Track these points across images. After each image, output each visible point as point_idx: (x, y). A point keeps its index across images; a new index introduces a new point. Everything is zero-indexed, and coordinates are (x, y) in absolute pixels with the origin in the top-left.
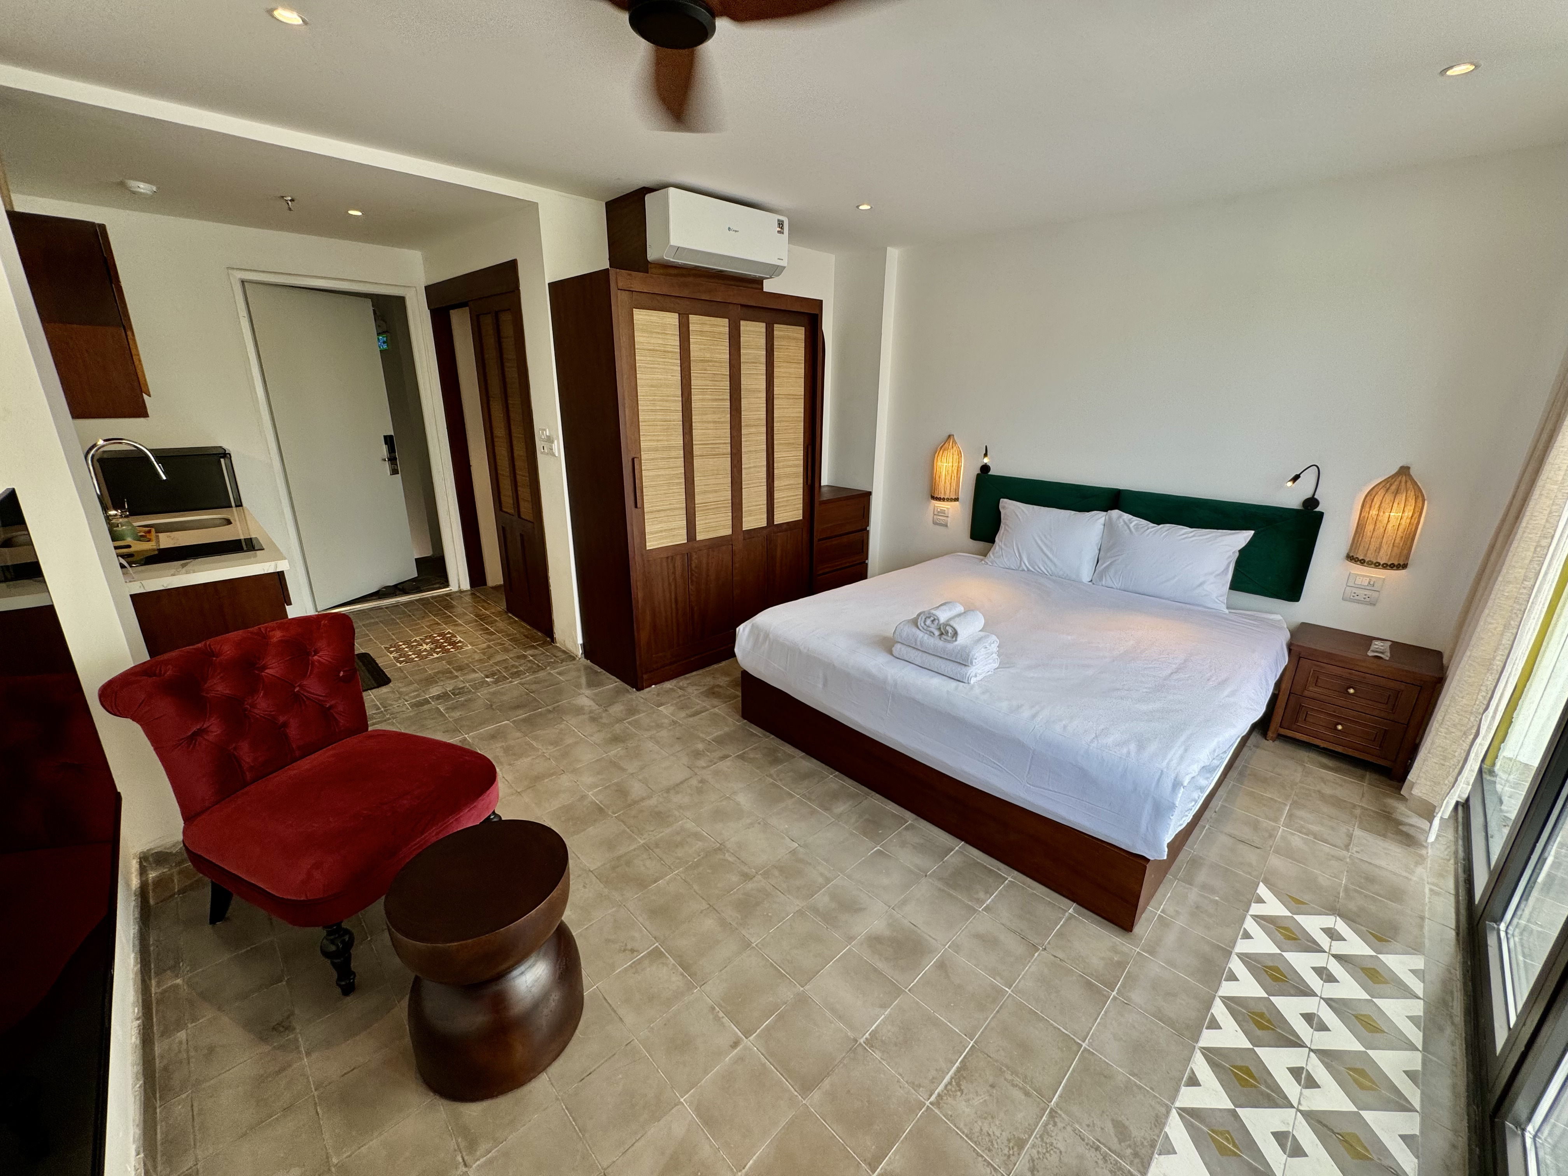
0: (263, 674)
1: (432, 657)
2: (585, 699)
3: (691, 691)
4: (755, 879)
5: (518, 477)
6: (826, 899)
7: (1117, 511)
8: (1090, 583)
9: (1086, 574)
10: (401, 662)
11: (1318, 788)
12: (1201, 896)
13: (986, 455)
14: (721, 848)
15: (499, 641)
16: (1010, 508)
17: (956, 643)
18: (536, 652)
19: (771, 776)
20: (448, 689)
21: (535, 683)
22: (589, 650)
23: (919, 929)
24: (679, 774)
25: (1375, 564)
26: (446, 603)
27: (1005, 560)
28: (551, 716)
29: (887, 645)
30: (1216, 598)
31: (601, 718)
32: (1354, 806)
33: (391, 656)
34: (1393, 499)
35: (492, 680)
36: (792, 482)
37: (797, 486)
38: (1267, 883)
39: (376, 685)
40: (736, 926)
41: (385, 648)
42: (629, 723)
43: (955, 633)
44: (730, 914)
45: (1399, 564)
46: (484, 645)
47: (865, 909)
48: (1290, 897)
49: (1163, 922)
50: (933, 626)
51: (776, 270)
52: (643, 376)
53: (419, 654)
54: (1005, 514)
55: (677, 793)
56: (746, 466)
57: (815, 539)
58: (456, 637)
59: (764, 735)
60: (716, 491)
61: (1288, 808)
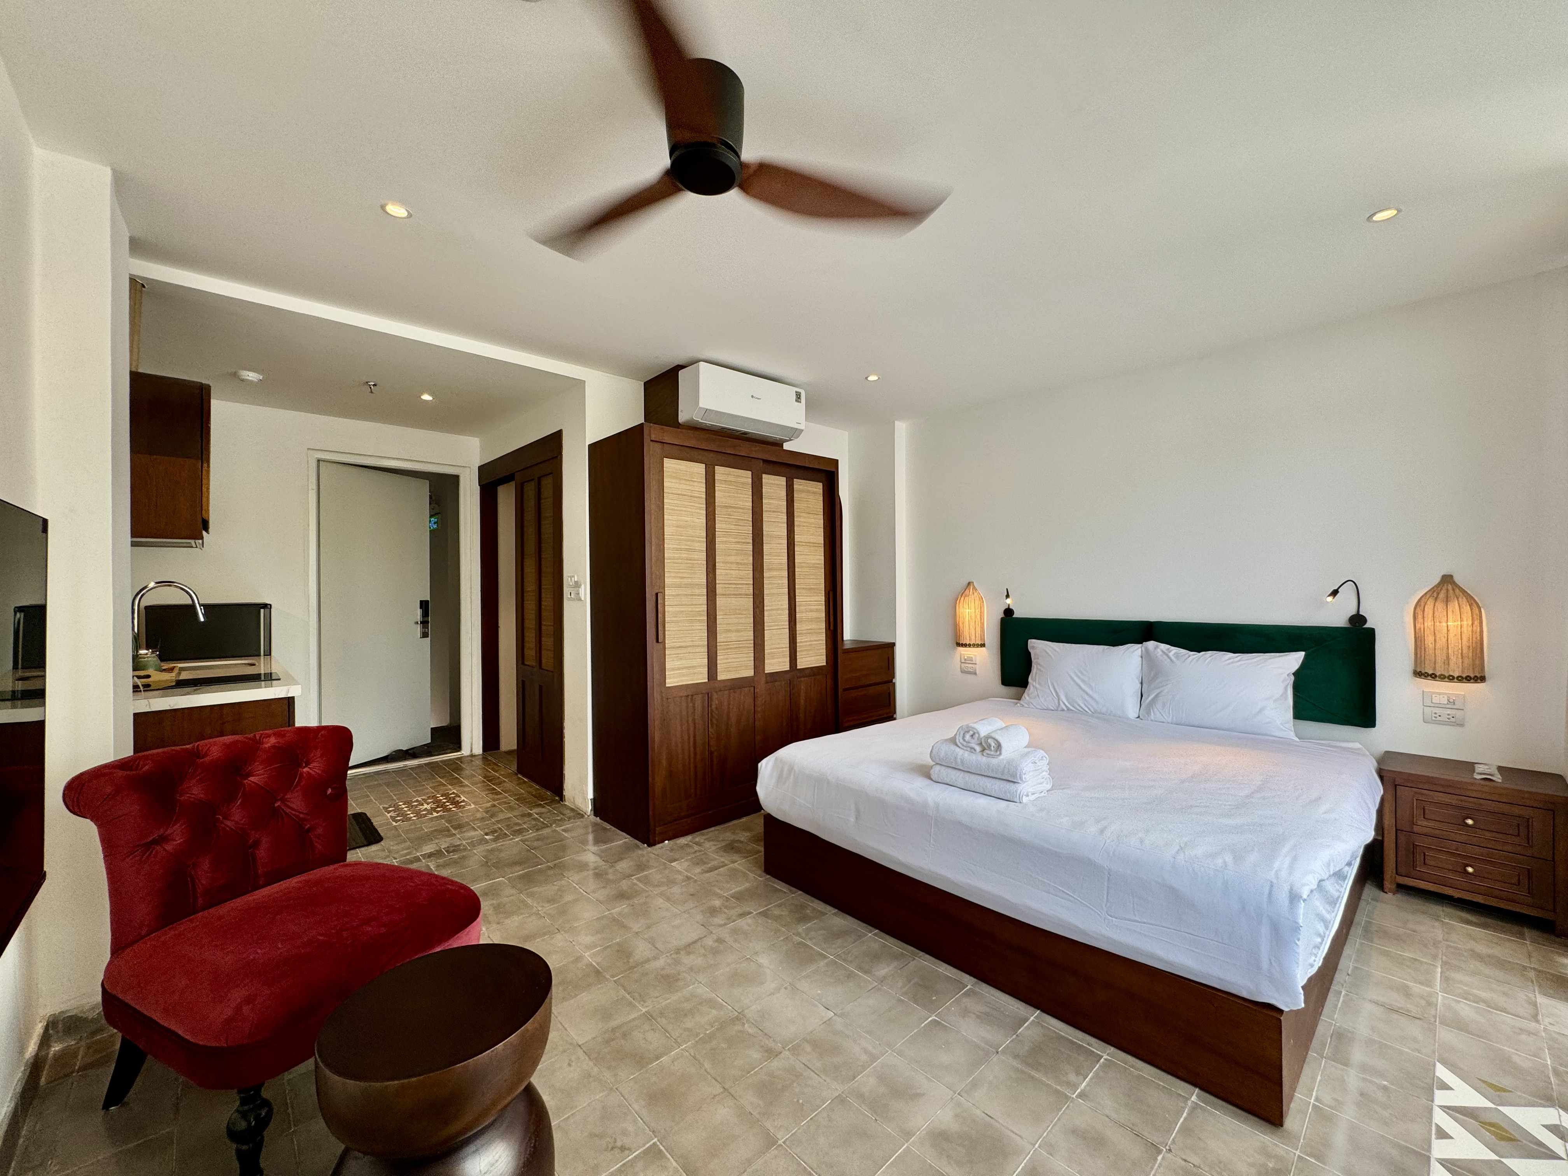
0: (246, 781)
1: (431, 816)
2: (591, 855)
3: (708, 846)
4: (782, 1055)
5: (543, 628)
6: (872, 1081)
7: (1152, 642)
8: (1138, 719)
9: (1132, 709)
10: (396, 821)
11: (1468, 947)
12: (1364, 1079)
13: (1008, 596)
14: (740, 1018)
15: (505, 800)
16: (1038, 647)
17: (1001, 757)
18: (543, 810)
19: (798, 934)
20: (442, 847)
21: (538, 840)
22: (599, 807)
23: (996, 1121)
24: (691, 933)
25: (1448, 678)
26: (456, 766)
27: (1042, 700)
28: (551, 872)
29: (925, 772)
30: (1281, 724)
31: (607, 874)
32: (1525, 968)
33: (389, 815)
34: (1445, 607)
35: (492, 837)
36: (814, 626)
37: (820, 631)
38: (1445, 1063)
39: (365, 843)
40: (757, 1116)
41: (384, 808)
42: (638, 879)
43: (999, 746)
44: (749, 1100)
45: (1476, 676)
46: (489, 805)
47: (924, 1094)
48: (1480, 1080)
49: (1323, 1116)
50: (973, 741)
51: (795, 433)
52: (670, 517)
53: (418, 814)
54: (1035, 654)
55: (689, 953)
56: (769, 608)
57: (840, 690)
58: (460, 797)
59: (791, 891)
60: (738, 631)
61: (1439, 970)
